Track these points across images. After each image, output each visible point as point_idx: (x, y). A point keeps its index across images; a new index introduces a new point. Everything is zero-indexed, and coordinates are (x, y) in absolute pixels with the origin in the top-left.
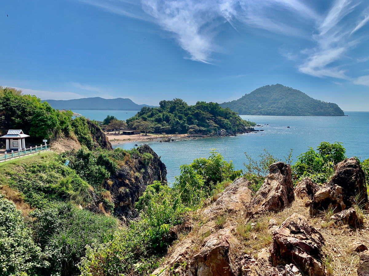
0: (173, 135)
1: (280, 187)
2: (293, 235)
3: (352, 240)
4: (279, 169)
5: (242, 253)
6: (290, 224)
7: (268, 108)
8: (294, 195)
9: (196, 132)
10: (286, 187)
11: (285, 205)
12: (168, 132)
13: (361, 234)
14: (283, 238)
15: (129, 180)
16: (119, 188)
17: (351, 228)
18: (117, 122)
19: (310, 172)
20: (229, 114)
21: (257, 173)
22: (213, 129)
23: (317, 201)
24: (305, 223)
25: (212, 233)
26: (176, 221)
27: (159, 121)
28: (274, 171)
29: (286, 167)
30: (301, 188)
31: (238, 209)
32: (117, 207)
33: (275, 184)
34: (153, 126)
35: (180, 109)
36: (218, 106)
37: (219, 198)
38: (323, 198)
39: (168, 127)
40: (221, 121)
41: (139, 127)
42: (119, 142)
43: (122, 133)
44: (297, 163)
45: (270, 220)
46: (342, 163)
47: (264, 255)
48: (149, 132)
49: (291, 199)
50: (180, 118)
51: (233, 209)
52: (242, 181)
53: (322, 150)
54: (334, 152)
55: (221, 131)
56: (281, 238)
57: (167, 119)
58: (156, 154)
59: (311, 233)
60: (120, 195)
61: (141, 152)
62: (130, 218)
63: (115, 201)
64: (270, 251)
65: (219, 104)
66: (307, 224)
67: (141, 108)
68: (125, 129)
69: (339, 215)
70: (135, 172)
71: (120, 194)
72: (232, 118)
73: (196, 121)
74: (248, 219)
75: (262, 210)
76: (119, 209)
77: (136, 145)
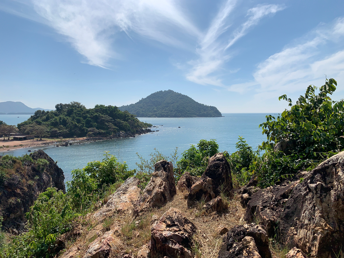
0: (71, 139)
1: (163, 183)
2: (168, 229)
3: (218, 224)
4: (163, 167)
5: (123, 254)
6: (167, 218)
7: (162, 111)
8: (176, 190)
9: (96, 134)
10: (168, 183)
11: (167, 200)
12: (66, 136)
13: (225, 218)
14: (159, 233)
15: (21, 189)
16: (8, 199)
17: (218, 214)
18: (6, 127)
19: (191, 167)
20: (128, 116)
21: (148, 171)
22: (113, 131)
23: (193, 193)
24: (180, 216)
25: (99, 236)
26: (64, 228)
27: (55, 124)
28: (158, 169)
29: (169, 165)
30: (182, 182)
31: (127, 209)
32: (6, 220)
33: (159, 181)
34: (49, 130)
35: (78, 112)
36: (117, 109)
37: (110, 200)
38: (197, 190)
39: (66, 131)
40: (120, 123)
41: (32, 132)
42: (8, 149)
43: (13, 138)
44: (182, 159)
45: (153, 216)
46: (213, 158)
47: (144, 252)
48: (44, 137)
49: (173, 193)
50: (79, 121)
51: (122, 209)
52: (132, 181)
53: (201, 147)
54: (210, 148)
55: (121, 132)
56: (157, 233)
57: (64, 123)
58: (52, 159)
59: (184, 224)
60: (11, 207)
61: (34, 159)
62: (22, 230)
63: (3, 213)
64: (149, 247)
65: (118, 108)
66: (181, 216)
67: (34, 112)
68: (16, 134)
69: (209, 203)
70: (27, 180)
71: (9, 205)
72: (131, 120)
73: (95, 123)
74: (134, 217)
75: (147, 207)
76: (9, 222)
77: (30, 151)
